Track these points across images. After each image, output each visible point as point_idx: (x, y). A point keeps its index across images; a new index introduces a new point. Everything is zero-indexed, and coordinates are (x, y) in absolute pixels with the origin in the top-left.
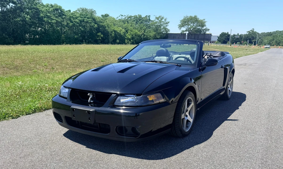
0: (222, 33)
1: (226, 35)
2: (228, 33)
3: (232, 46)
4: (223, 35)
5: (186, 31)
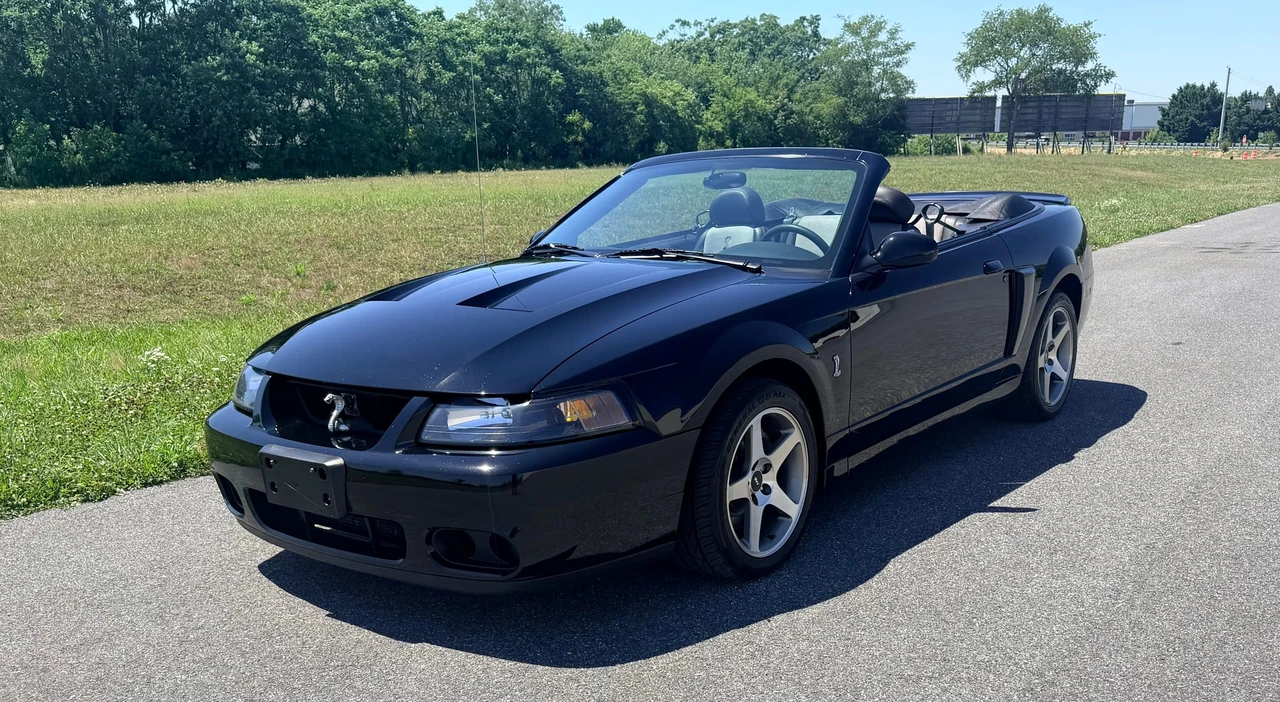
0: (1181, 90)
1: (1205, 96)
2: (1213, 85)
3: (1235, 151)
4: (1188, 97)
5: (997, 83)
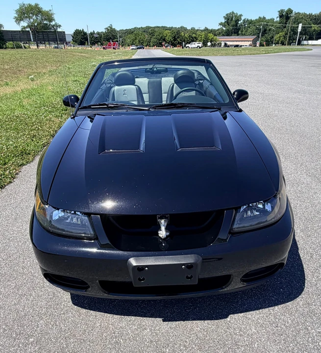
1: (82, 33)
3: (93, 47)
4: (77, 32)
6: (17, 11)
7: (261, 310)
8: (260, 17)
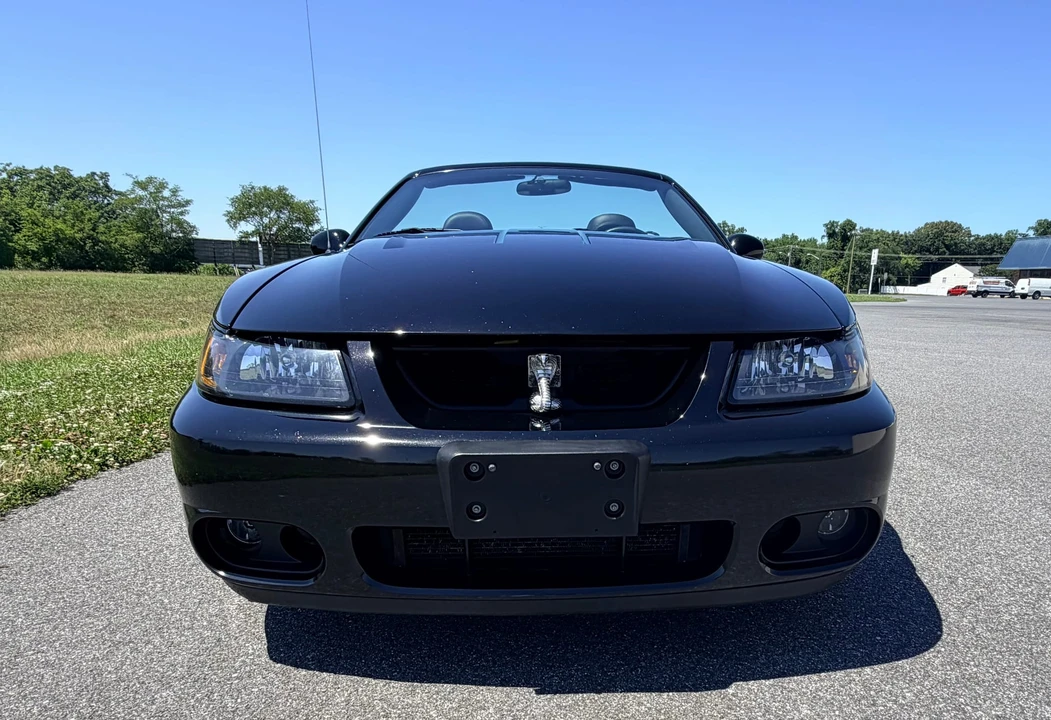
5: (256, 232)
6: (234, 201)
7: (823, 674)
8: (784, 236)
